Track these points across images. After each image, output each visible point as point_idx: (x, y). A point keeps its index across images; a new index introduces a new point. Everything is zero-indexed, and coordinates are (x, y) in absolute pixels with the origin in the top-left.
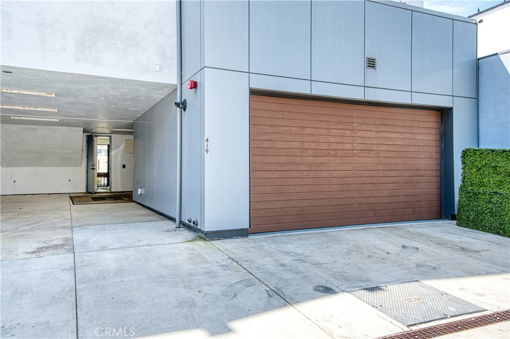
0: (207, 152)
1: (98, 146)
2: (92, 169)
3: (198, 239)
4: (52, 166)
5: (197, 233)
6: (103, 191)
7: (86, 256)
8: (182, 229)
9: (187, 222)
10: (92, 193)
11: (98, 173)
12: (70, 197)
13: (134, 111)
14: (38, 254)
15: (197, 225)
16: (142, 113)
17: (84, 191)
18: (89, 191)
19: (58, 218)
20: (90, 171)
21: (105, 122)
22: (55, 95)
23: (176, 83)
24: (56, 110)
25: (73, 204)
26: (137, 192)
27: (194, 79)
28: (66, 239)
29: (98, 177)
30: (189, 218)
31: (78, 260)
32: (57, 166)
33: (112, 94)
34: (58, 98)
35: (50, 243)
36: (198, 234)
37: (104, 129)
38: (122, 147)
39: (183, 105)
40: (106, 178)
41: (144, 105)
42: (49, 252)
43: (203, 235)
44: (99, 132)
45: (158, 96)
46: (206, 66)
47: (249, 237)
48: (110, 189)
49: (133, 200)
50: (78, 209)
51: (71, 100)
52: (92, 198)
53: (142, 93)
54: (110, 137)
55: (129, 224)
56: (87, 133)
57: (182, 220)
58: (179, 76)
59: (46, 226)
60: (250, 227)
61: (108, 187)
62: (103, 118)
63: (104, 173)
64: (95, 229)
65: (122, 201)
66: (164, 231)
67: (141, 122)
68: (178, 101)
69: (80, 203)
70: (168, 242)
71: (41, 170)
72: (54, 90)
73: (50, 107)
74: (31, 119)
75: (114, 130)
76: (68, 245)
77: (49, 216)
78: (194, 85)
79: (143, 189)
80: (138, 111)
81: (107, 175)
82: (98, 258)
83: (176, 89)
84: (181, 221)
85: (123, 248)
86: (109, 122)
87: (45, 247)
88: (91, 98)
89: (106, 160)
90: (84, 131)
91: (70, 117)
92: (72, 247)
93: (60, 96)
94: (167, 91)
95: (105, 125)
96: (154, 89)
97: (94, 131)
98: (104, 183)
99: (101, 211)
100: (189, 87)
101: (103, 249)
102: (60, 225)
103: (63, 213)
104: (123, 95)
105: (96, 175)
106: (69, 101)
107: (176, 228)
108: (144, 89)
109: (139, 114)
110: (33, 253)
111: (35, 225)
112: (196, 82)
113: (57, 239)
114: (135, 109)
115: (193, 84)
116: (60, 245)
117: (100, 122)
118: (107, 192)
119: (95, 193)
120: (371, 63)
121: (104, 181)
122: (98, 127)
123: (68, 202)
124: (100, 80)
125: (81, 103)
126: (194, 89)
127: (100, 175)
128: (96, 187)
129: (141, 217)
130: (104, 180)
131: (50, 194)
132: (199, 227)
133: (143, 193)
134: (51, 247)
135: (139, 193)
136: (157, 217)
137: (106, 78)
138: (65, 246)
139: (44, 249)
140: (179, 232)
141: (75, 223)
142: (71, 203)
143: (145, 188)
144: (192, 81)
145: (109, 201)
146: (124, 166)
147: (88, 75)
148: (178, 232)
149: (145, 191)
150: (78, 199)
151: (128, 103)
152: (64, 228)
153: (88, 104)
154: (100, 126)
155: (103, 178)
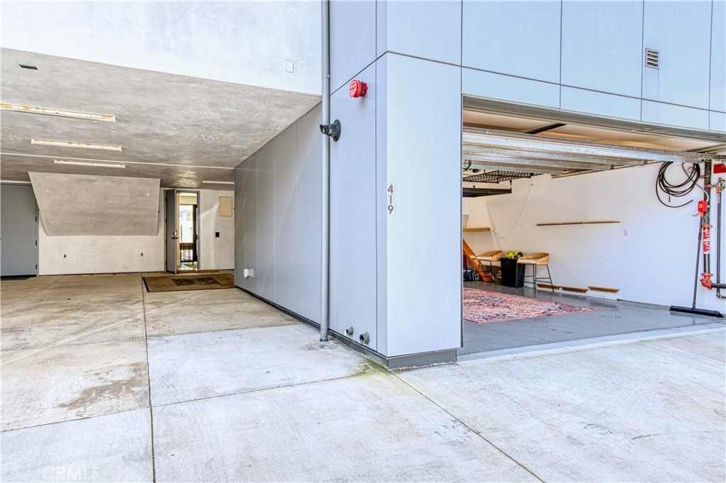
0: (391, 210)
1: (181, 207)
2: (174, 238)
3: (371, 368)
4: (118, 234)
5: (366, 354)
6: (187, 268)
7: (174, 415)
8: (331, 342)
9: (345, 334)
10: (174, 273)
11: (181, 244)
12: (143, 278)
13: (238, 150)
14: (82, 409)
15: (367, 342)
16: (250, 153)
17: (163, 269)
18: (169, 270)
19: (124, 318)
20: (170, 240)
21: (192, 170)
22: (116, 118)
23: (319, 93)
24: (119, 149)
25: (148, 291)
26: (243, 273)
27: (361, 78)
28: (136, 368)
29: (181, 249)
30: (348, 328)
31: (160, 427)
32: (125, 234)
33: (208, 118)
34: (122, 125)
35: (108, 377)
36: (366, 356)
37: (190, 181)
38: (216, 207)
39: (333, 131)
40: (191, 251)
41: (256, 140)
42: (105, 402)
43: (379, 361)
44: (183, 185)
45: (282, 121)
46: (389, 50)
47: (458, 363)
48: (198, 266)
49: (235, 284)
50: (155, 300)
51: (143, 128)
52: (174, 280)
53: (257, 114)
54: (198, 193)
55: (240, 332)
56: (165, 187)
57: (331, 328)
58: (326, 81)
59: (103, 334)
60: (462, 346)
61: (195, 263)
62: (190, 162)
63: (189, 244)
64: (184, 342)
65: (219, 286)
66: (303, 349)
67: (247, 169)
68: (324, 123)
69: (157, 289)
70: (321, 377)
71: (101, 239)
72: (114, 108)
73: (111, 142)
74: (84, 164)
75: (204, 182)
76: (139, 384)
77: (111, 314)
78: (362, 91)
79: (252, 270)
80: (244, 150)
81: (193, 246)
82: (199, 420)
83: (321, 102)
84: (329, 329)
85: (242, 391)
86: (198, 169)
87: (97, 389)
88: (174, 125)
89: (192, 226)
90: (162, 185)
91: (142, 161)
92: (147, 388)
93: (125, 121)
94: (301, 109)
95: (191, 174)
96: (280, 106)
97: (175, 184)
98: (189, 257)
99: (190, 305)
100: (353, 94)
101: (205, 395)
102: (127, 333)
103: (132, 307)
104: (226, 119)
105: (178, 247)
106: (139, 132)
107: (321, 340)
108: (263, 107)
109: (244, 155)
110: (73, 405)
111: (85, 334)
112: (365, 85)
113: (121, 365)
114: (241, 146)
115: (360, 86)
116: (125, 384)
117: (185, 169)
118: (193, 271)
119: (178, 272)
120: (652, 59)
121: (188, 254)
122: (181, 178)
123: (139, 288)
124: (192, 85)
125: (157, 134)
126: (360, 98)
127: (183, 246)
128: (178, 262)
129: (255, 317)
130: (189, 252)
131: (115, 274)
132: (372, 345)
133: (252, 275)
134: (107, 388)
135: (246, 276)
136: (278, 316)
137: (202, 81)
138: (133, 386)
139: (94, 395)
140: (330, 351)
141: (151, 329)
142: (145, 289)
143: (255, 268)
144: (358, 82)
145: (199, 286)
146: (217, 235)
147: (172, 75)
148: (327, 350)
149: (255, 273)
150: (154, 283)
151: (232, 134)
152: (133, 339)
153: (169, 137)
154: (185, 176)
155: (187, 251)
